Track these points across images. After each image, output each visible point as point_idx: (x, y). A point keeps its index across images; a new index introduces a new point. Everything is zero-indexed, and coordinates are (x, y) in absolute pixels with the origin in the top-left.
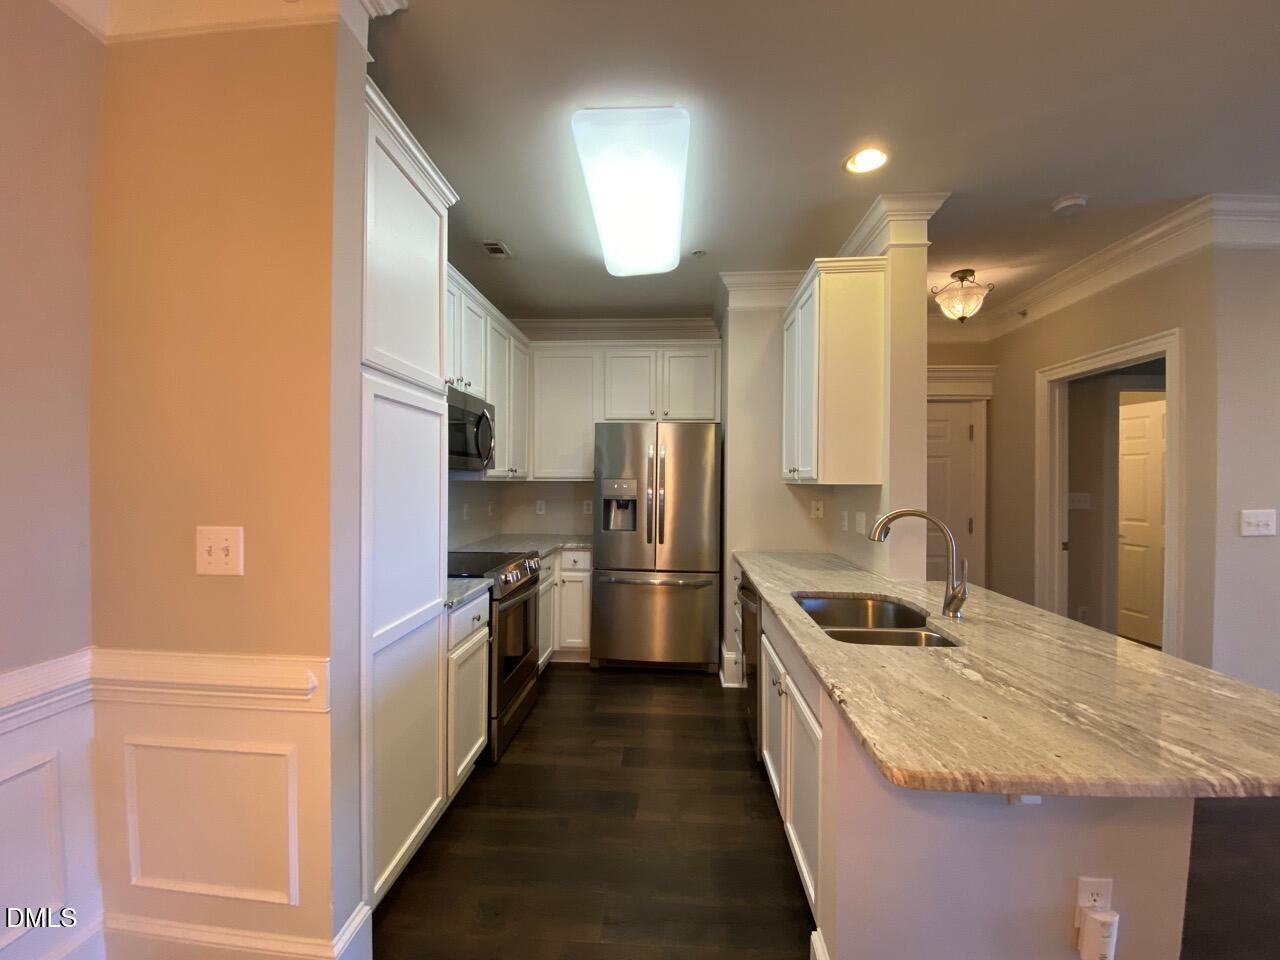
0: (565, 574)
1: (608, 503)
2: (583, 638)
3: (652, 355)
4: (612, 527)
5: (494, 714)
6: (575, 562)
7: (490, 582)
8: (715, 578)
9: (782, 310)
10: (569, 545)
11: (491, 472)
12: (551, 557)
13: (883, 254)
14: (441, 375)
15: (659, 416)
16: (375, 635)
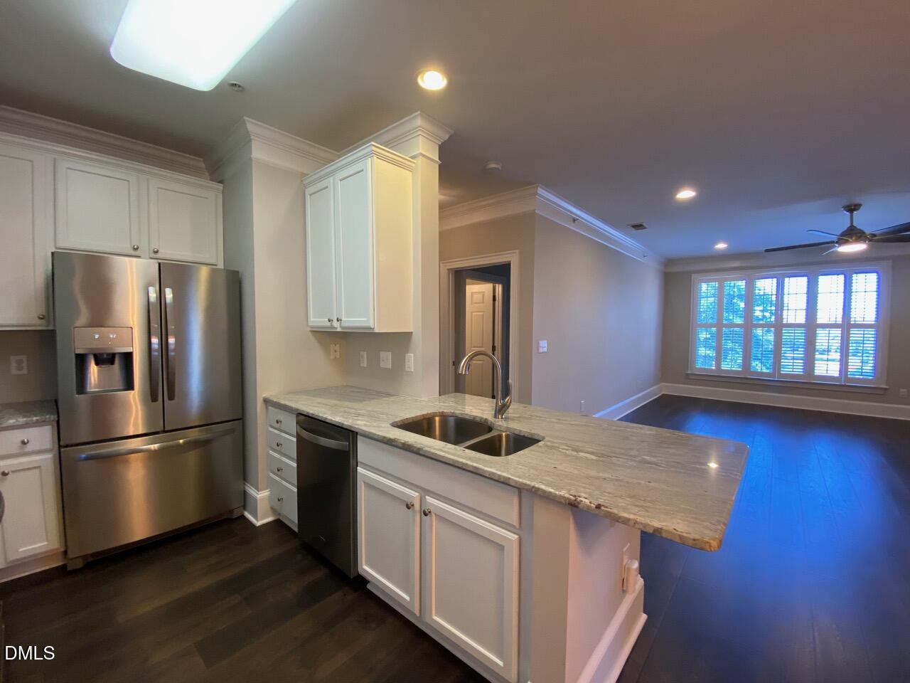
1: (81, 360)
3: (132, 180)
4: (89, 389)
6: (24, 443)
8: (238, 425)
9: (303, 175)
13: (412, 157)
15: (145, 253)
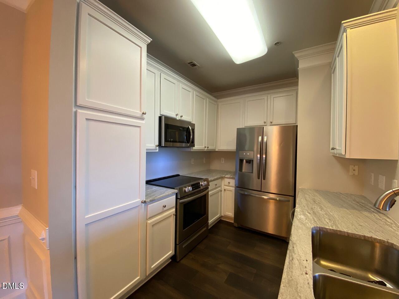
0: (225, 187)
1: (241, 161)
2: (232, 214)
3: (266, 98)
4: (243, 171)
5: (177, 243)
6: (229, 183)
7: (176, 191)
8: (291, 199)
9: (330, 63)
10: (227, 176)
11: (194, 148)
12: (220, 180)
14: (141, 111)
15: (269, 123)
16: (86, 217)
